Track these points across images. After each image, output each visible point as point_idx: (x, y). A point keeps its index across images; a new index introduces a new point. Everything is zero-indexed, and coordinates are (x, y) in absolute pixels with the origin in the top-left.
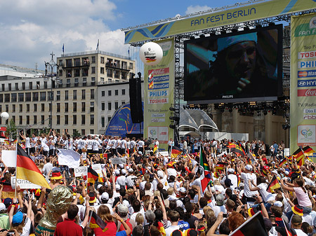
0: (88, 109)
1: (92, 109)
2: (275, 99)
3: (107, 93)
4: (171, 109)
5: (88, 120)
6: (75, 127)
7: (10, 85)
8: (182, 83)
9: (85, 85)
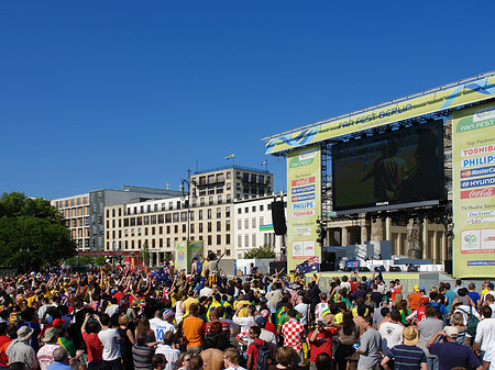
0: (223, 227)
1: (228, 228)
2: (436, 202)
3: (243, 211)
4: (318, 222)
5: (223, 240)
6: (210, 248)
7: (149, 206)
8: (329, 193)
9: (220, 202)
